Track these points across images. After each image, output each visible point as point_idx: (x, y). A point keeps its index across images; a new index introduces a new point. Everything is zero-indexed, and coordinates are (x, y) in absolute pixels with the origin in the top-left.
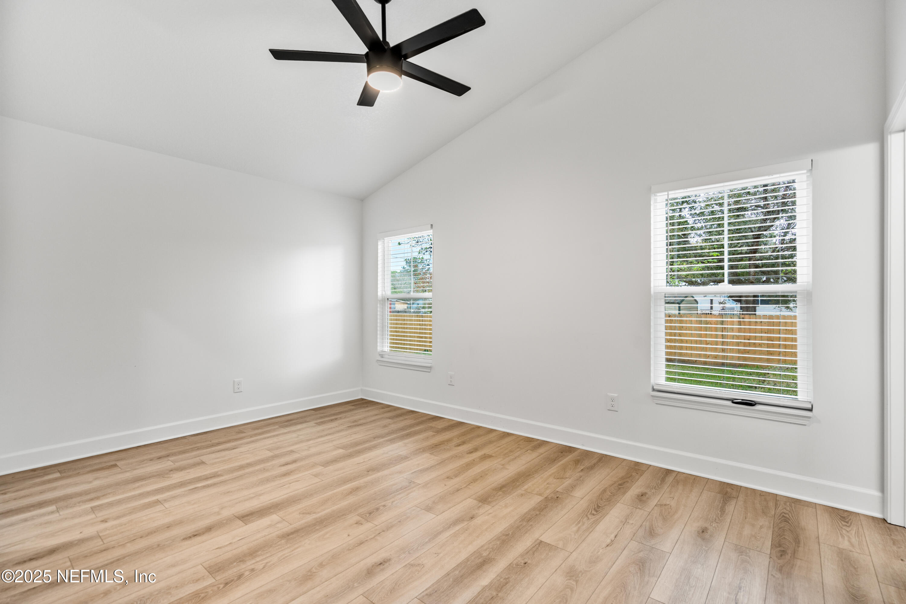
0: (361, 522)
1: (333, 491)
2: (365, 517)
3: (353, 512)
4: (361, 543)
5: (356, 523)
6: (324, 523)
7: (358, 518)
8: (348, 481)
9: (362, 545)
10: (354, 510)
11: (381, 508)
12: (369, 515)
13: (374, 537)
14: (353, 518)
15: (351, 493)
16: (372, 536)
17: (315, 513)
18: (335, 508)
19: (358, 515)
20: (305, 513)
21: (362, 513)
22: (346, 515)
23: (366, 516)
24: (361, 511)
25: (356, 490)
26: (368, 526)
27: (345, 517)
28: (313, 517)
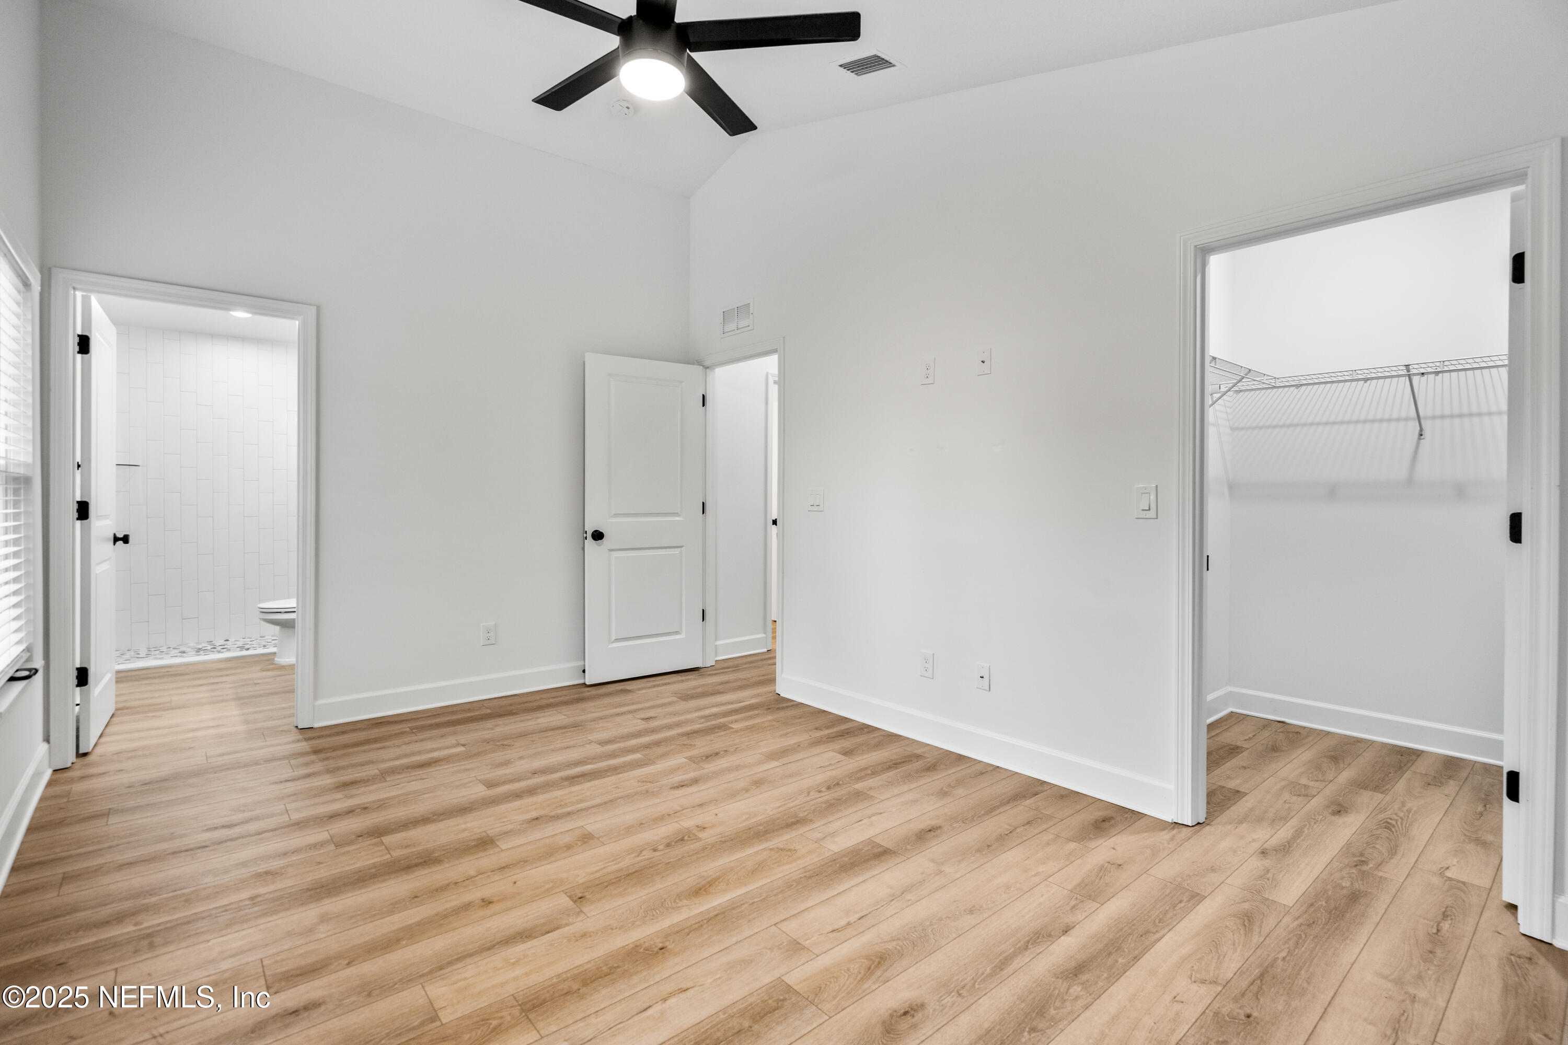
0: (699, 829)
1: (748, 890)
2: (691, 836)
3: (709, 844)
4: (701, 805)
5: (705, 828)
6: (752, 833)
7: (701, 835)
8: (716, 916)
9: (700, 803)
10: (707, 848)
11: (661, 847)
12: (684, 837)
13: (683, 810)
14: (708, 836)
15: (711, 883)
16: (685, 811)
17: (771, 849)
18: (739, 855)
19: (701, 839)
20: (787, 852)
21: (694, 841)
22: (721, 841)
23: (689, 837)
24: (697, 845)
25: (700, 889)
26: (689, 823)
27: (721, 839)
28: (771, 843)
